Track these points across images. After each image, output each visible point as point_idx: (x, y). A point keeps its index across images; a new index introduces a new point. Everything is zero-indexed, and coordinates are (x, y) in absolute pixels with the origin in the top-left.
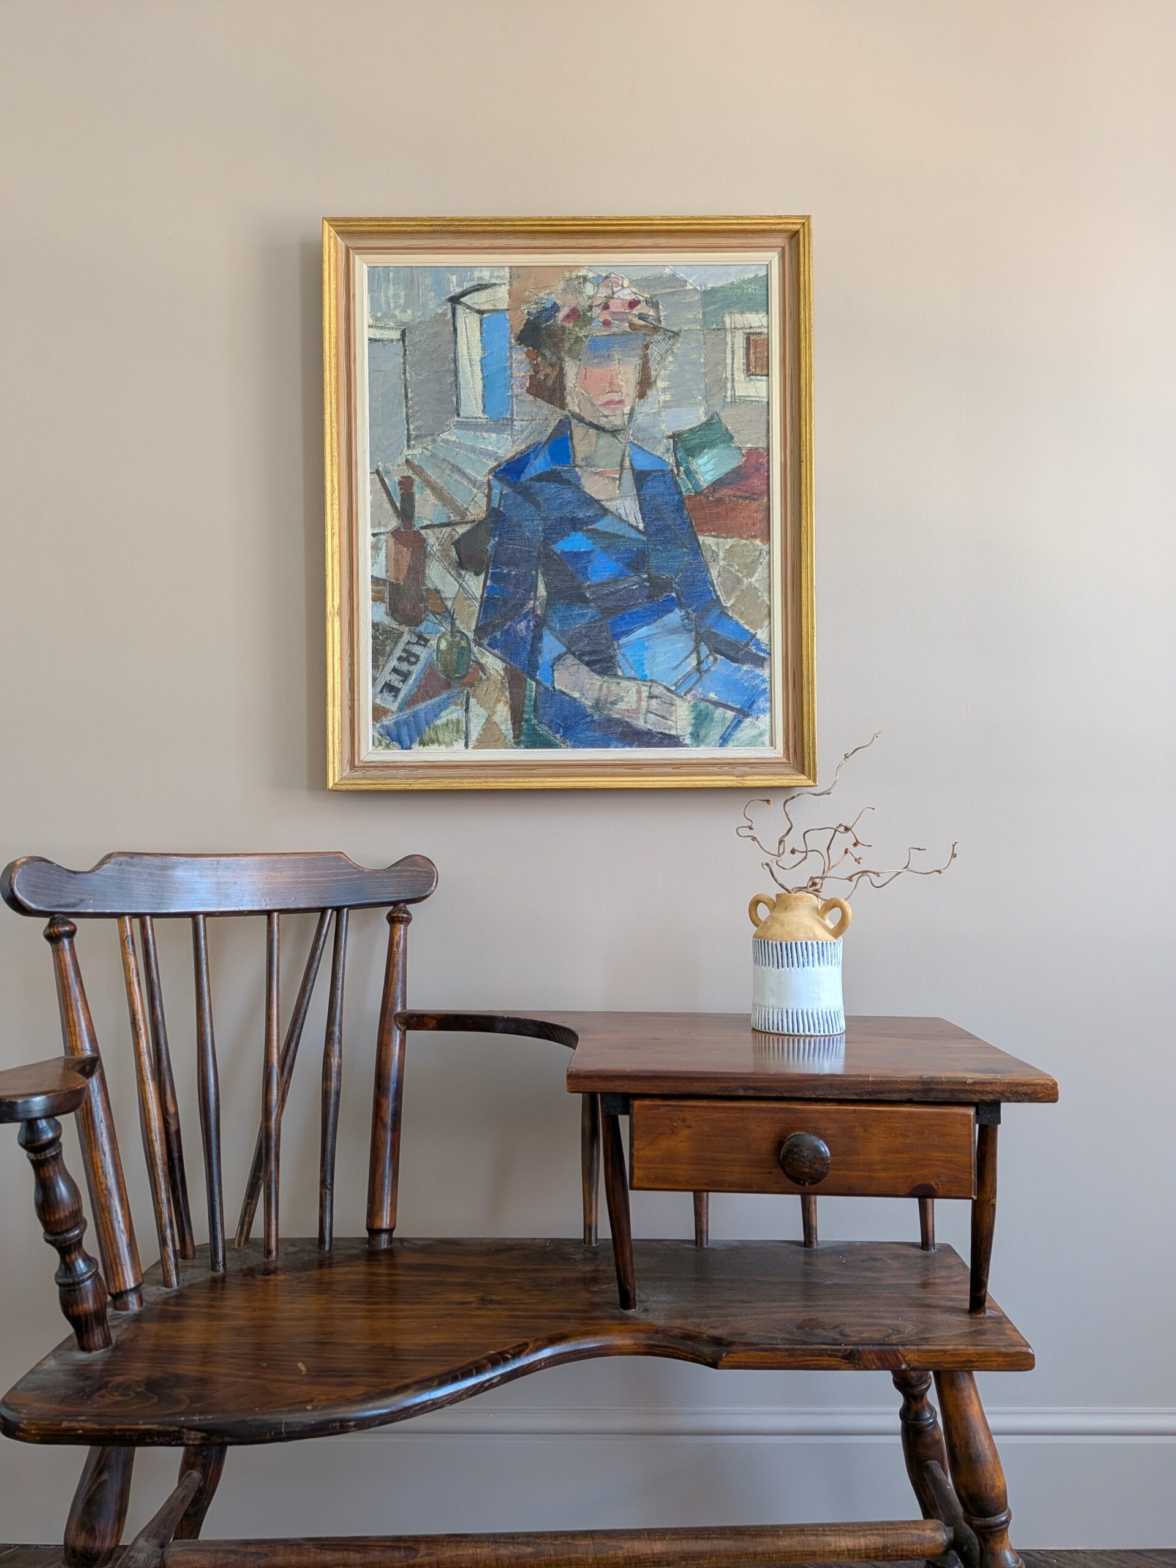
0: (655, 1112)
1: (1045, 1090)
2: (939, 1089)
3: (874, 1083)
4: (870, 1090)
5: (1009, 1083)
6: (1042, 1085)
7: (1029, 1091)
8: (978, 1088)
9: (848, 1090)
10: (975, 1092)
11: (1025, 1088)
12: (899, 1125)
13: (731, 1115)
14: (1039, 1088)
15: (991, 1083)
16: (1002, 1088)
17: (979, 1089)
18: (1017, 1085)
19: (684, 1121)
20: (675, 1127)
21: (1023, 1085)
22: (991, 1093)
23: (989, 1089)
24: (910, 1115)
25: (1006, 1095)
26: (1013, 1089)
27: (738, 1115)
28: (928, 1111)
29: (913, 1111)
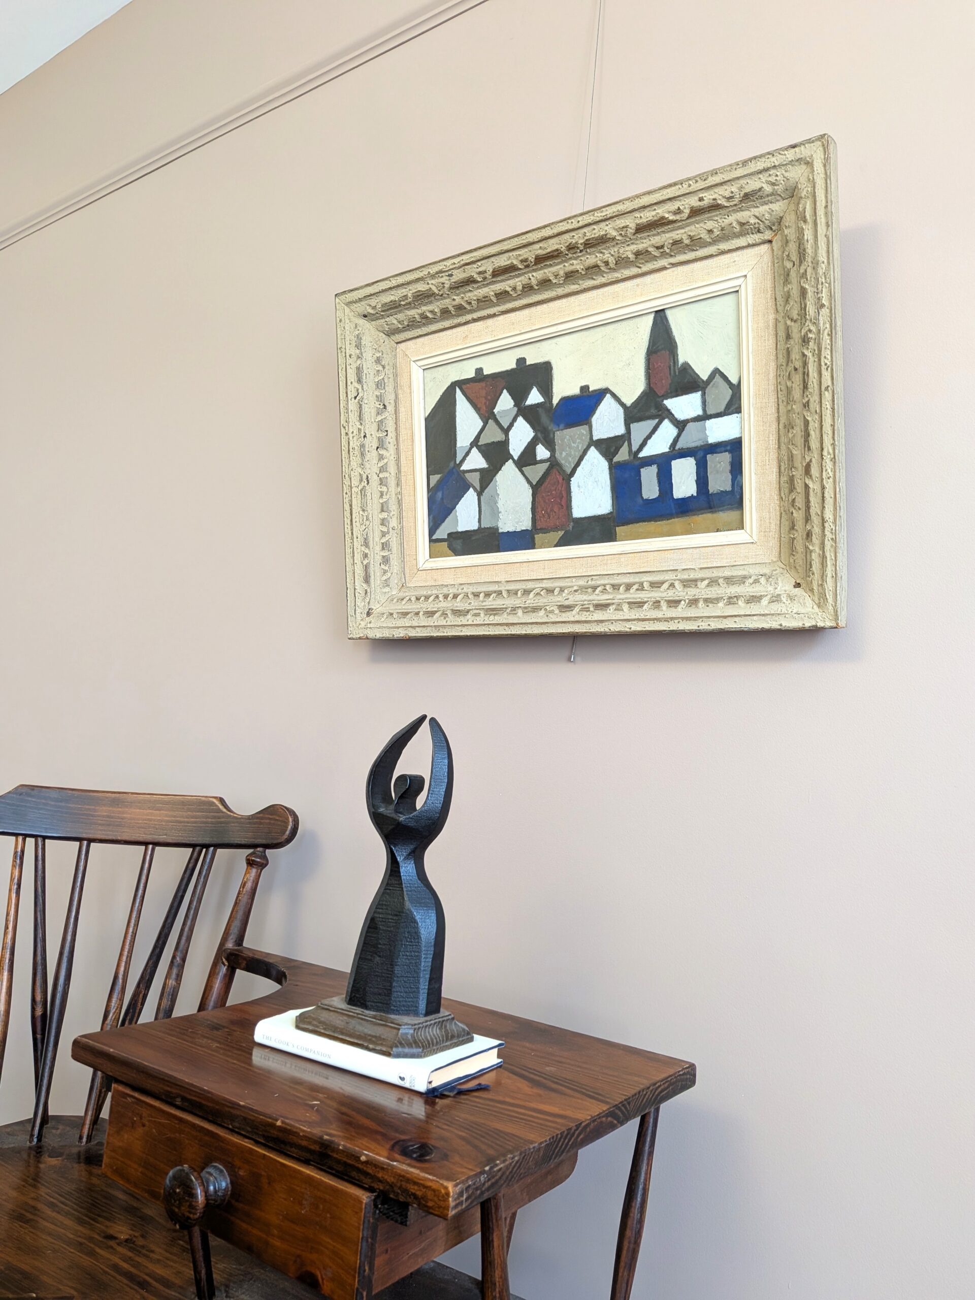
0: (124, 1100)
1: (436, 1199)
2: (334, 1159)
3: (280, 1129)
4: (276, 1137)
5: (400, 1176)
6: (434, 1190)
7: (419, 1193)
8: (370, 1170)
9: (257, 1129)
10: (366, 1174)
11: (416, 1187)
12: (298, 1188)
14: (431, 1195)
15: (384, 1169)
16: (392, 1179)
18: (408, 1180)
19: (141, 1117)
21: (415, 1183)
22: (380, 1181)
23: (380, 1175)
24: (309, 1180)
25: (395, 1189)
26: (404, 1185)
27: (177, 1126)
28: (326, 1182)
29: (313, 1176)
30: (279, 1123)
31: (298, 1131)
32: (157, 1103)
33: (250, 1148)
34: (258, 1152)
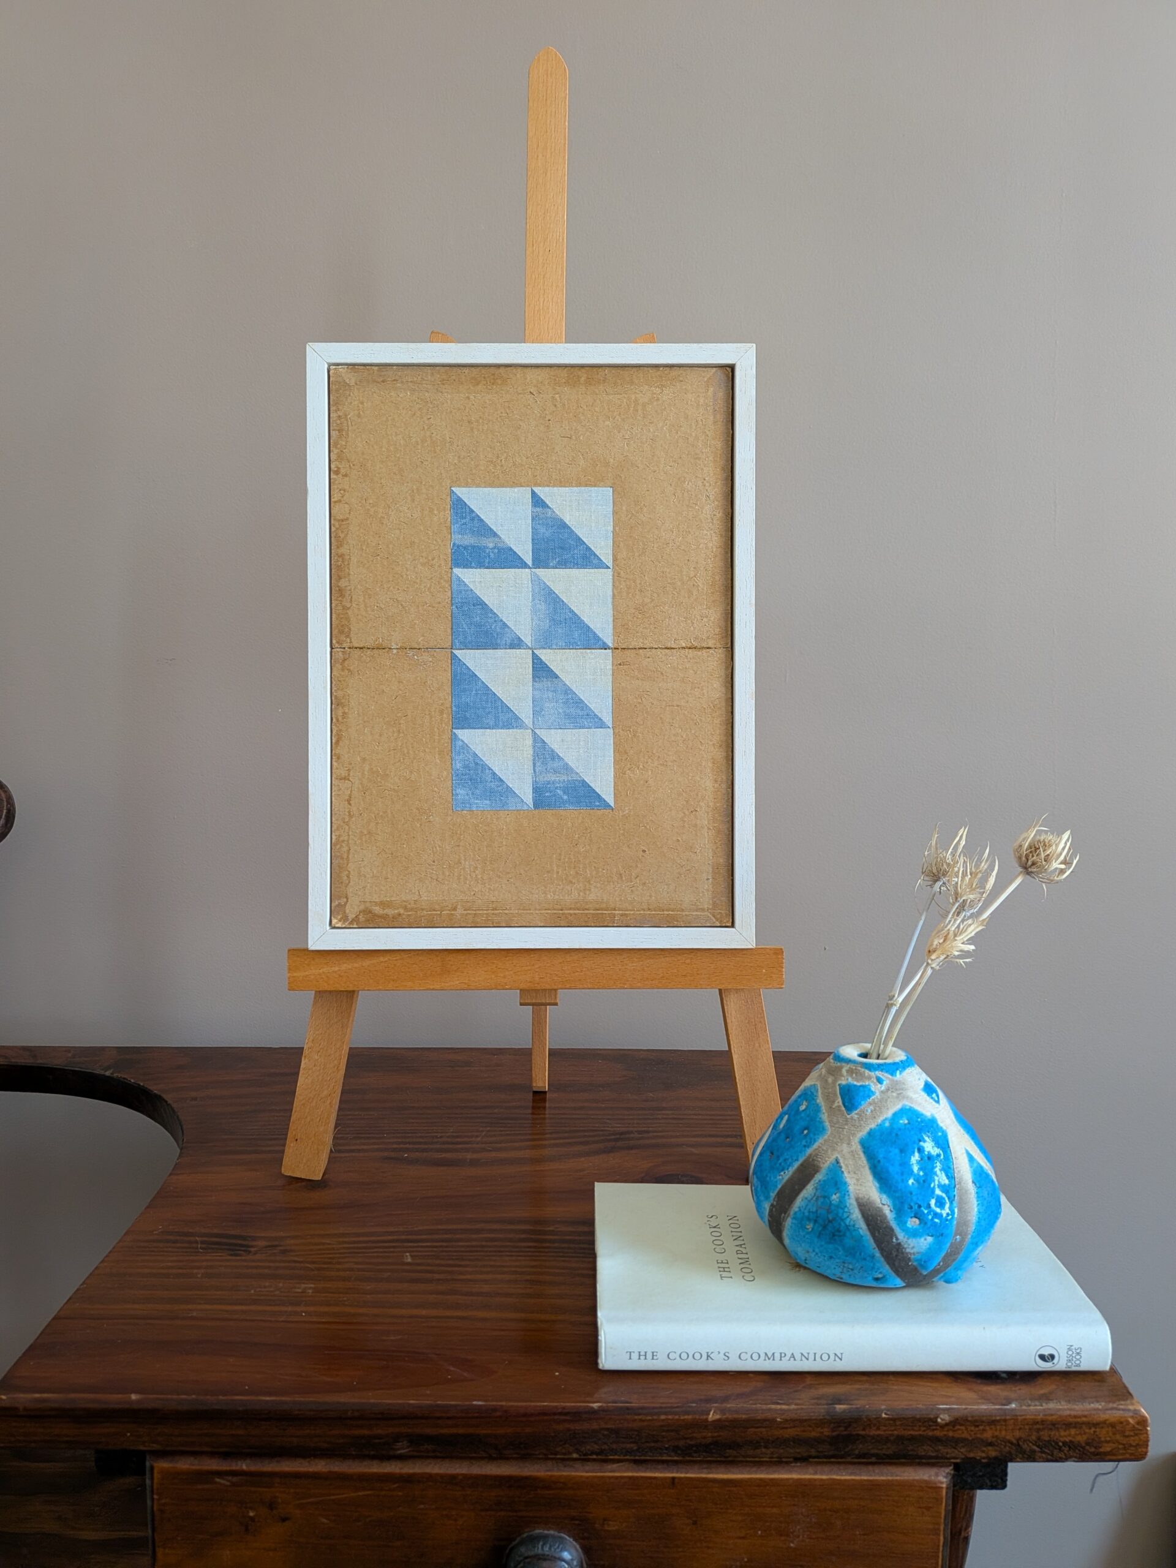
0: (206, 1486)
1: (1118, 1437)
2: (873, 1437)
3: (718, 1425)
4: (709, 1440)
5: (1036, 1423)
6: (1113, 1425)
7: (1081, 1439)
8: (962, 1433)
9: (657, 1441)
10: (956, 1442)
11: (1073, 1431)
12: (775, 1510)
13: (383, 1493)
14: (1104, 1431)
15: (993, 1422)
16: (1017, 1434)
17: (965, 1435)
18: (1054, 1425)
19: (272, 1506)
20: (252, 1519)
21: (1068, 1425)
22: (991, 1444)
23: (988, 1435)
24: (801, 1490)
25: (1025, 1446)
26: (1045, 1435)
27: (400, 1494)
28: (845, 1480)
29: (810, 1480)
30: (712, 1416)
31: (769, 1415)
32: (319, 1466)
33: (630, 1478)
34: (655, 1478)
